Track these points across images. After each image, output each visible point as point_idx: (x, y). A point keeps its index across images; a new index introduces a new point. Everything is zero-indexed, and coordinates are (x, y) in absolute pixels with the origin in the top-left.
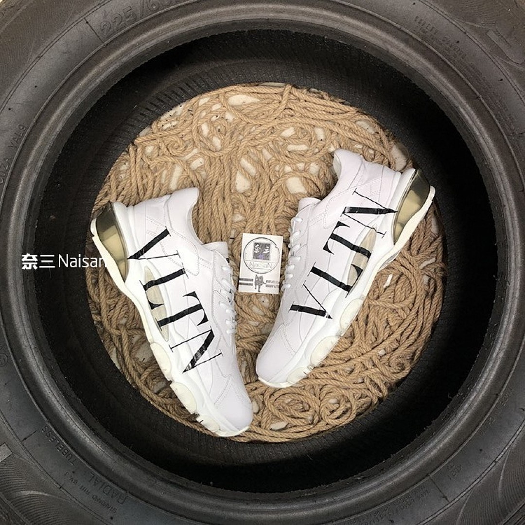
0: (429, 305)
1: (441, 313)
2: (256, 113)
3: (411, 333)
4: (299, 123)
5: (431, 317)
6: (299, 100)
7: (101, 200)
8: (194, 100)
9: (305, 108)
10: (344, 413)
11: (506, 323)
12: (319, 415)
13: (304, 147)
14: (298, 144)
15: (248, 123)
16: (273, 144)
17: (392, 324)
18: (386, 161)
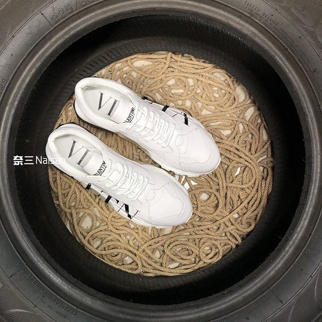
0: (265, 184)
1: (272, 189)
2: (150, 71)
3: (254, 203)
4: (178, 76)
5: (266, 192)
6: (177, 61)
8: (112, 65)
9: (181, 66)
10: (215, 255)
11: (313, 189)
12: (199, 257)
13: (181, 91)
14: (177, 89)
15: (146, 77)
16: (162, 89)
17: (242, 198)
18: (232, 97)
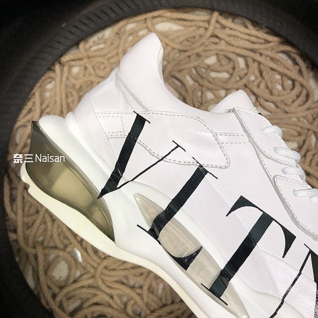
2: (181, 39)
4: (224, 51)
7: (25, 116)
8: (121, 24)
9: (230, 36)
13: (225, 75)
15: (173, 49)
16: (196, 70)
18: (304, 92)
